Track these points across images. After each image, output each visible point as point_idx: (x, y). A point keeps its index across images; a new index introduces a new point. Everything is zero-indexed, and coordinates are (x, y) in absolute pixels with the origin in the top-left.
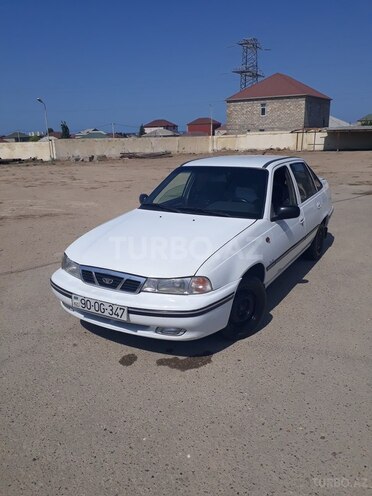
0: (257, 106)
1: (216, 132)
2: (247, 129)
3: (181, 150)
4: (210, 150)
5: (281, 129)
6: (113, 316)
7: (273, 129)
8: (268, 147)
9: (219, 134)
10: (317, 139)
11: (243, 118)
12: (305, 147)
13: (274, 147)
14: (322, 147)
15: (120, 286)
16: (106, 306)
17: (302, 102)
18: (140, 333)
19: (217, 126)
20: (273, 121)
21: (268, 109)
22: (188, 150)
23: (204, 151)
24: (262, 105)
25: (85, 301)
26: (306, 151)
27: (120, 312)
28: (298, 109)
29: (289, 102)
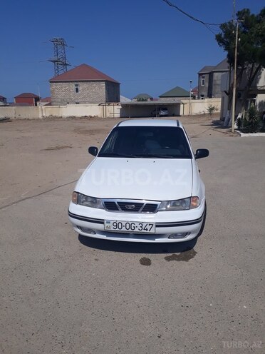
0: (73, 86)
1: (38, 103)
2: (67, 102)
3: (17, 117)
4: (40, 117)
5: (91, 103)
6: (143, 231)
7: (85, 102)
8: (84, 115)
9: (41, 105)
10: (115, 110)
11: (63, 94)
12: (108, 115)
13: (88, 115)
14: (119, 115)
15: (141, 209)
16: (137, 224)
17: (103, 84)
18: (158, 240)
19: (37, 99)
20: (85, 97)
21: (80, 88)
22: (23, 116)
23: (36, 117)
24: (76, 85)
25: (117, 224)
26: (109, 118)
27: (149, 227)
28: (101, 89)
29: (95, 84)
